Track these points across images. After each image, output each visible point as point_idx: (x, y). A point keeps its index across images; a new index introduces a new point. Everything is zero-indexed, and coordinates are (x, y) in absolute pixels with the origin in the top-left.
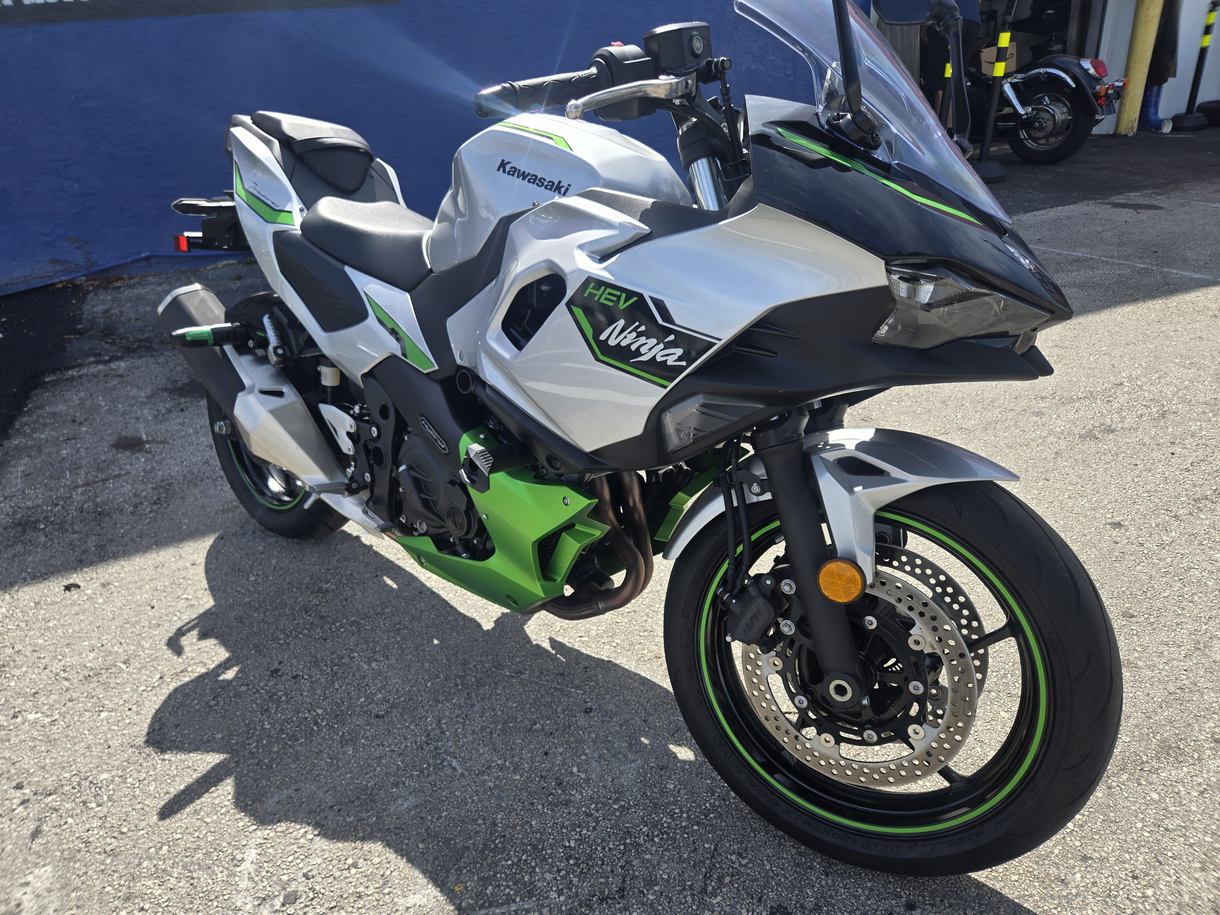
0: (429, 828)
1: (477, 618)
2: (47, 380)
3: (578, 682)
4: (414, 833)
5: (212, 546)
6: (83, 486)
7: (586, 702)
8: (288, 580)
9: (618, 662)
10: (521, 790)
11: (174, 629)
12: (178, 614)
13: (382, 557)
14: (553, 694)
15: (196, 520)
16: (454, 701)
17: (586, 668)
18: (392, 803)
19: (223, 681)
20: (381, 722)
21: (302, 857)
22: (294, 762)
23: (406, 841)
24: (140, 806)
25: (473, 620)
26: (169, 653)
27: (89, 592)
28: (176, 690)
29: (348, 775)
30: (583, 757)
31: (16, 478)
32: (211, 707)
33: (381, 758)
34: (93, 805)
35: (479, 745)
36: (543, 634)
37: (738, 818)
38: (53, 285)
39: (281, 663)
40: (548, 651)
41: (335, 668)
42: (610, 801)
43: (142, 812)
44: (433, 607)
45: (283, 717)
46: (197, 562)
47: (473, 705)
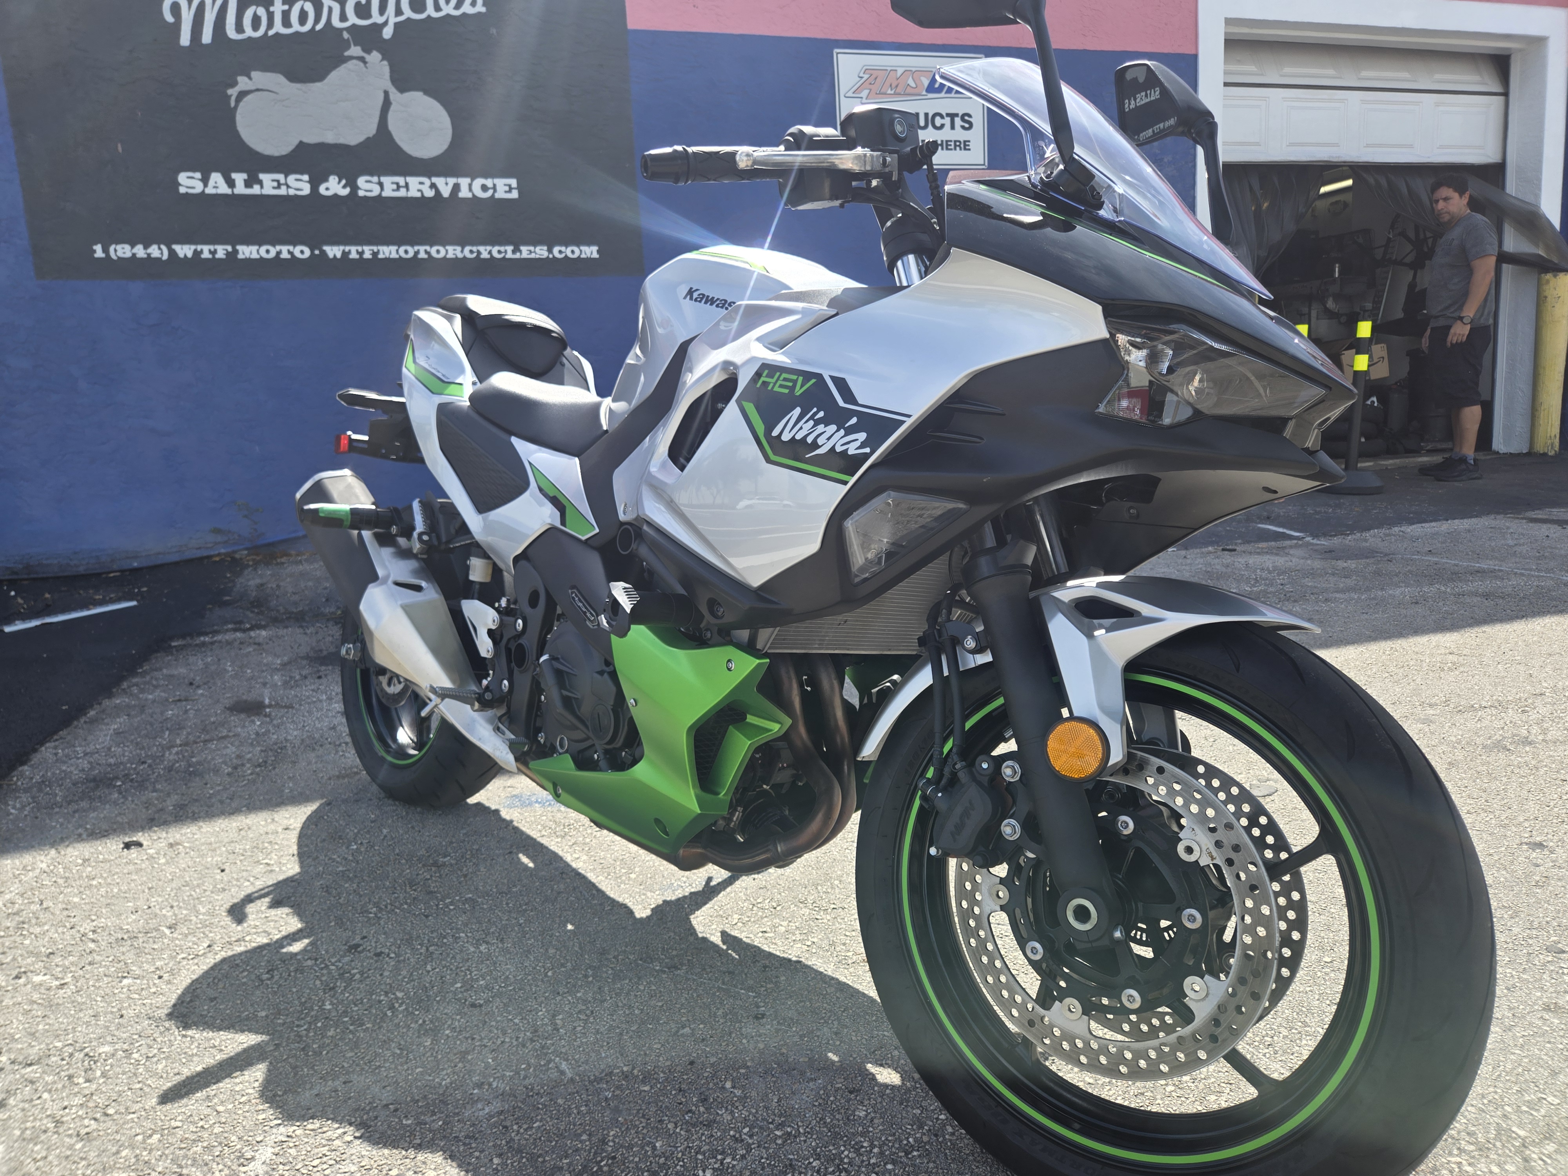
0: (512, 1140)
1: (630, 905)
2: (173, 644)
3: (751, 982)
4: (491, 1144)
5: (315, 812)
6: (181, 745)
7: (758, 1007)
8: (397, 851)
9: (810, 963)
10: (649, 1103)
11: (242, 895)
12: (252, 879)
13: (522, 833)
14: (714, 994)
15: (302, 785)
16: (579, 995)
17: (765, 967)
18: (469, 1106)
19: (286, 953)
20: (476, 1011)
21: (333, 1162)
22: (352, 1050)
23: (477, 1154)
24: (139, 1086)
25: (625, 906)
26: (228, 920)
27: (151, 851)
28: (224, 960)
29: (418, 1070)
30: (742, 1071)
31: (106, 735)
32: (262, 981)
33: (467, 1052)
34: (81, 1080)
35: (602, 1047)
36: (714, 927)
37: (953, 1160)
38: (209, 557)
39: (365, 937)
40: (717, 946)
41: (432, 949)
42: (771, 1126)
43: (139, 1092)
44: (574, 889)
45: (351, 997)
46: (291, 827)
47: (603, 1001)
